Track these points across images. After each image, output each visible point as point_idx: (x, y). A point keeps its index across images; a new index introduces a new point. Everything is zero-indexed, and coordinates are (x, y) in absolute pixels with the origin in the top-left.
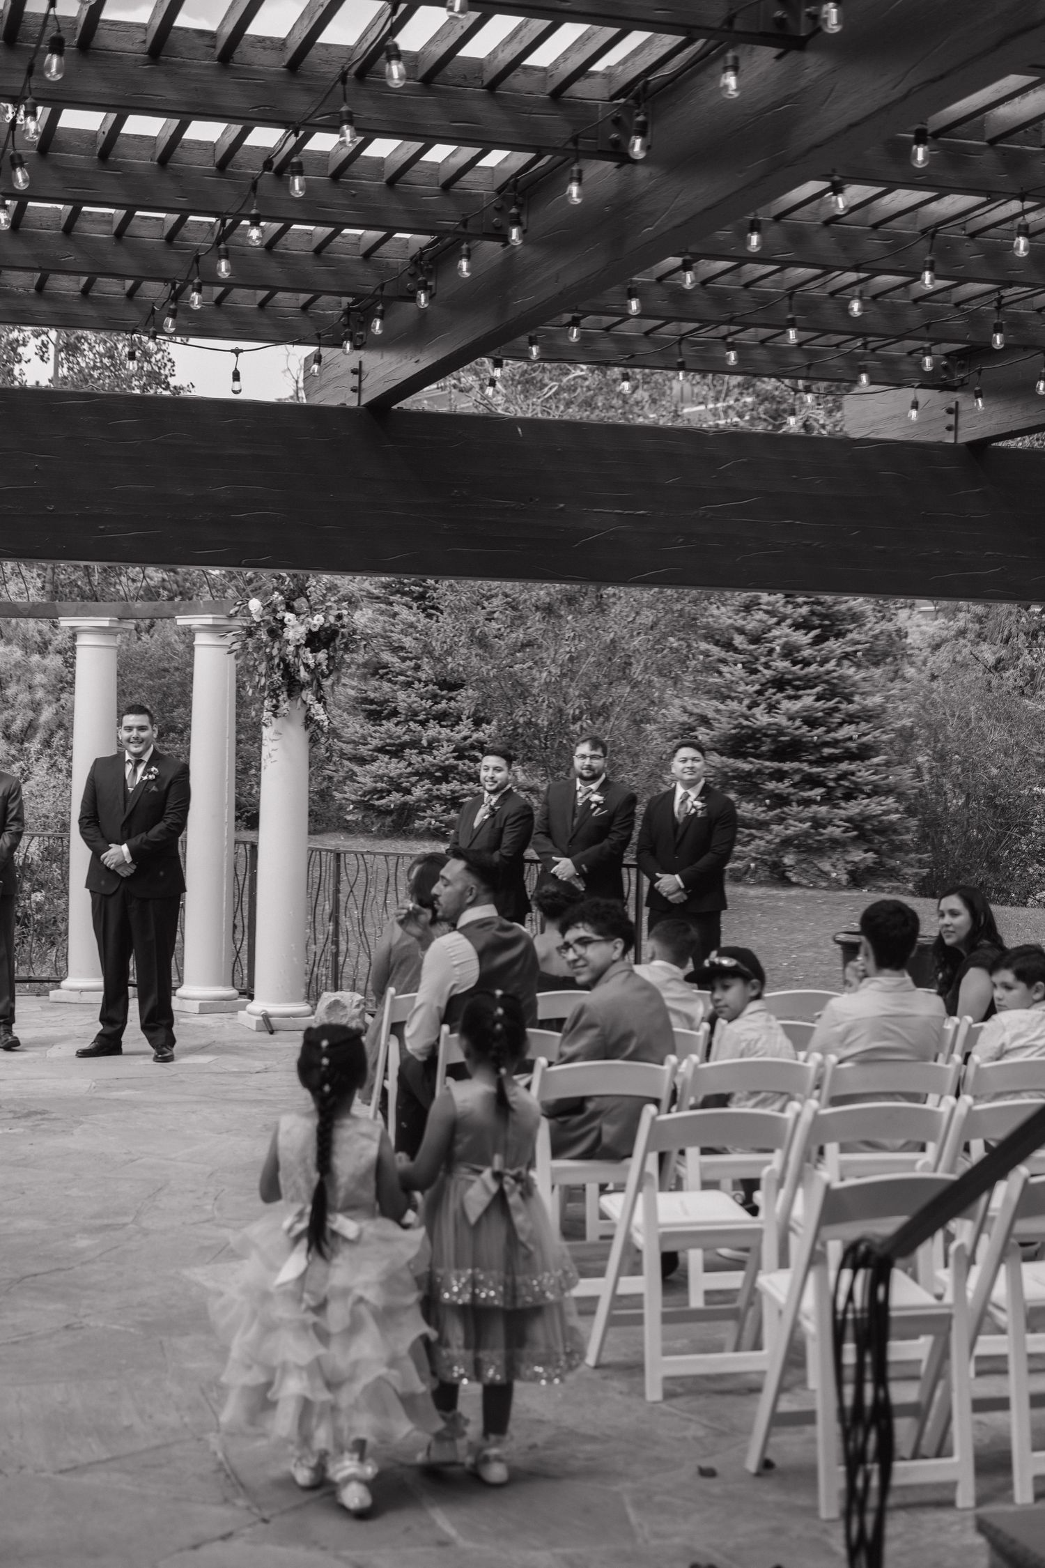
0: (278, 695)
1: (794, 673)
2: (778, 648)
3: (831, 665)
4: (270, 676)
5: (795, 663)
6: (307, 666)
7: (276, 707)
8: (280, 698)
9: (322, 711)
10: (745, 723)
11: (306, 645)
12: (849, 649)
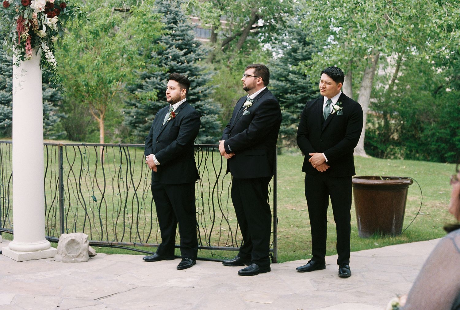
0: (26, 46)
1: (177, 67)
2: (171, 57)
3: (191, 64)
4: (21, 33)
5: (178, 63)
6: (46, 25)
7: (23, 54)
8: (27, 48)
9: (53, 57)
10: (159, 86)
11: (45, 12)
12: (197, 57)
